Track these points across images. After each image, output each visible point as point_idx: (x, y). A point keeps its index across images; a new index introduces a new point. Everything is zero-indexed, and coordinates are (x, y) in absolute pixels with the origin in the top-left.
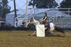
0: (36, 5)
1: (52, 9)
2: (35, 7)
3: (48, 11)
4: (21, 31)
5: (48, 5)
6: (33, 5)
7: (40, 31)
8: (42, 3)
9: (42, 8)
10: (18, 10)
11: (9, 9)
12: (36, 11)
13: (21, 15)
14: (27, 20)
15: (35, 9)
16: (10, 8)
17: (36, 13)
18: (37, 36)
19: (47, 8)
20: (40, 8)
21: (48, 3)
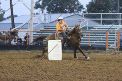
0: (46, 7)
1: (73, 14)
2: (45, 11)
3: (67, 17)
4: (21, 51)
6: (42, 7)
7: (55, 51)
8: (57, 5)
9: (57, 13)
10: (16, 16)
11: (2, 15)
12: (47, 18)
13: (22, 25)
14: (32, 33)
15: (45, 14)
16: (4, 13)
17: (47, 22)
18: (50, 59)
19: (66, 12)
20: (53, 12)
21: (67, 4)
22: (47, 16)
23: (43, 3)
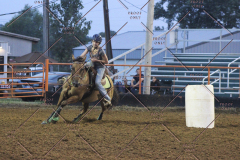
0: (177, 15)
1: (234, 30)
2: (175, 22)
3: (224, 37)
5: (221, 18)
6: (169, 16)
7: (199, 107)
8: (201, 10)
9: (200, 27)
11: (86, 31)
12: (180, 38)
13: (128, 52)
14: (150, 69)
15: (176, 30)
16: (89, 27)
17: (181, 45)
18: (189, 124)
20: (192, 26)
21: (222, 9)
22: (179, 33)
23: (170, 7)
